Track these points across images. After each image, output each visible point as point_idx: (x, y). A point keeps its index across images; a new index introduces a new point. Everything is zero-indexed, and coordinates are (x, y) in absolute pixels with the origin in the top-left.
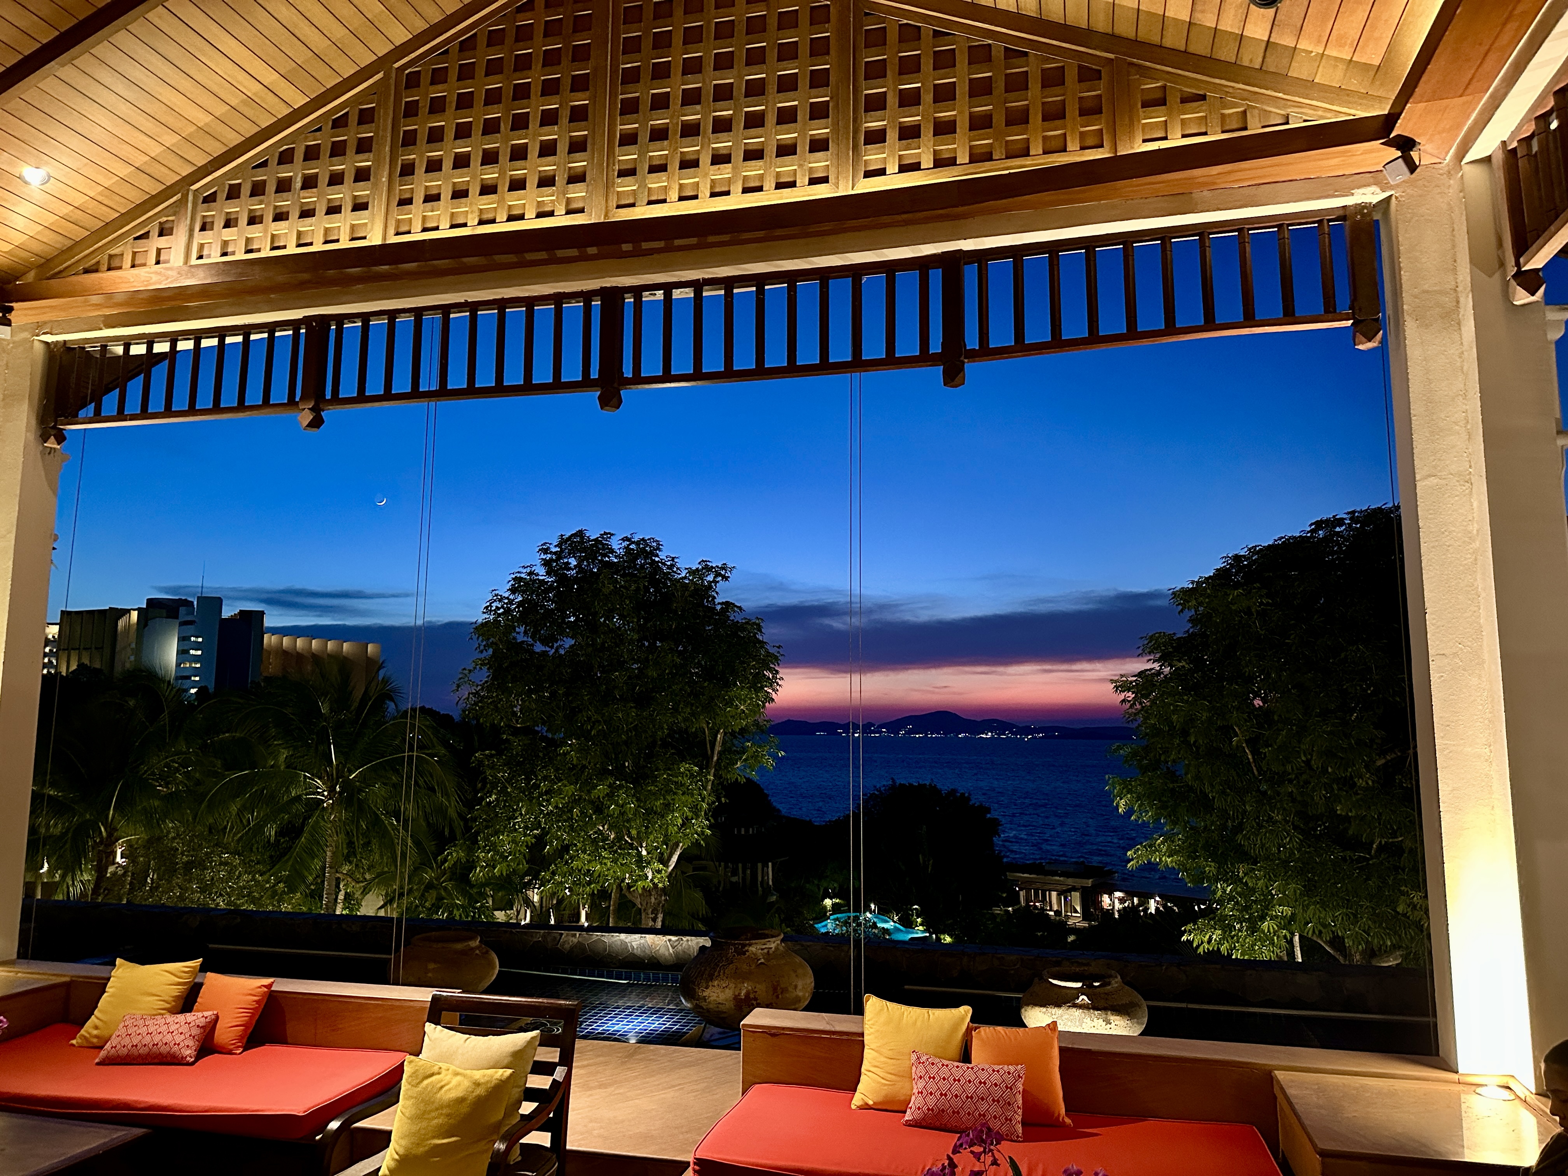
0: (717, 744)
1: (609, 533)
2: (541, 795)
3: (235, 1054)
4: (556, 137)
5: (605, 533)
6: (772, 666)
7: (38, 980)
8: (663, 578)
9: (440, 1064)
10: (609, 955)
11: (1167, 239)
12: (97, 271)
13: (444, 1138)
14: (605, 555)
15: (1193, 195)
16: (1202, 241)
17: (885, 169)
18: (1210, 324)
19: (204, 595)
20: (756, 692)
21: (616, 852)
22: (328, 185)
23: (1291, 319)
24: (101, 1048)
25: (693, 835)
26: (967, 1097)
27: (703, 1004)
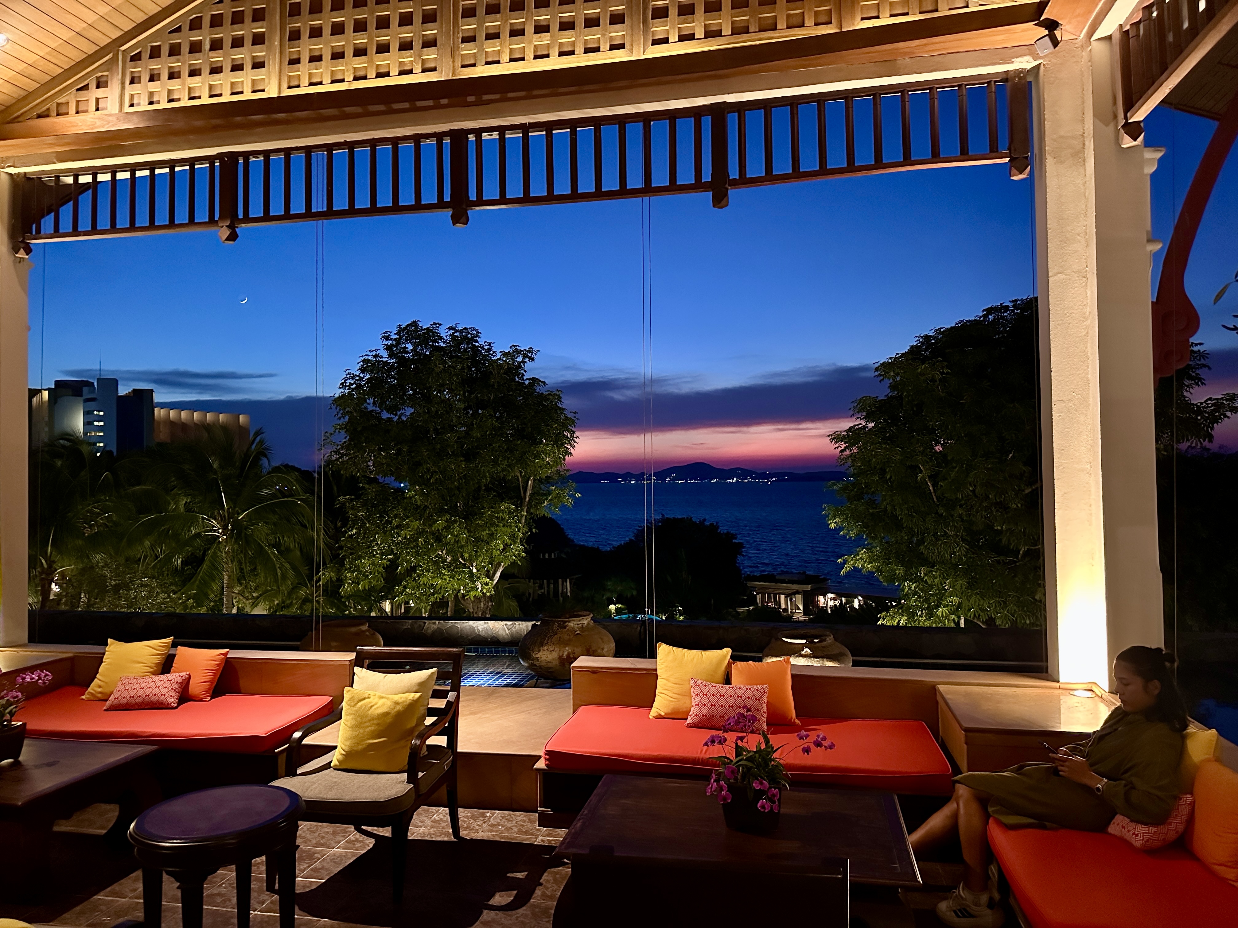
0: (528, 488)
1: (438, 323)
2: (393, 529)
3: (206, 701)
4: (412, 10)
5: (435, 324)
6: (570, 427)
7: (48, 657)
8: (482, 359)
9: (369, 692)
10: (461, 636)
11: (878, 95)
12: (48, 116)
13: (375, 739)
14: (435, 341)
15: (898, 61)
16: (902, 96)
17: (667, 38)
18: (907, 160)
19: (102, 377)
20: (558, 448)
21: (453, 570)
22: (232, 47)
23: (966, 157)
24: (106, 700)
25: (511, 556)
26: (729, 706)
27: (536, 663)
